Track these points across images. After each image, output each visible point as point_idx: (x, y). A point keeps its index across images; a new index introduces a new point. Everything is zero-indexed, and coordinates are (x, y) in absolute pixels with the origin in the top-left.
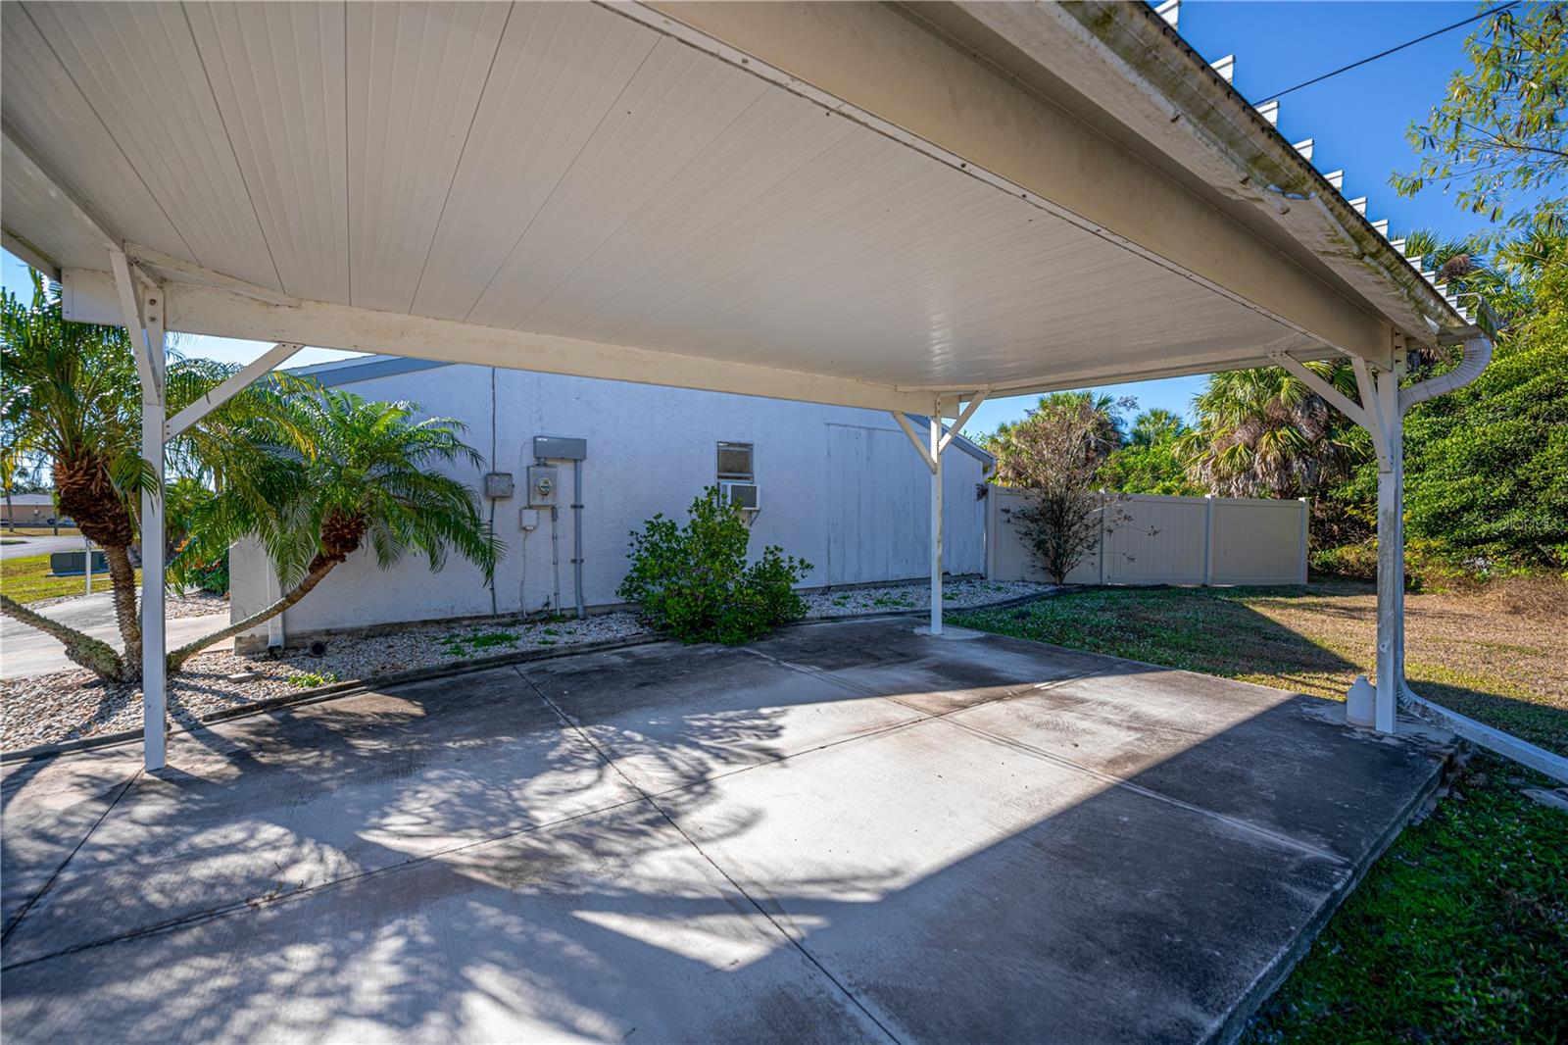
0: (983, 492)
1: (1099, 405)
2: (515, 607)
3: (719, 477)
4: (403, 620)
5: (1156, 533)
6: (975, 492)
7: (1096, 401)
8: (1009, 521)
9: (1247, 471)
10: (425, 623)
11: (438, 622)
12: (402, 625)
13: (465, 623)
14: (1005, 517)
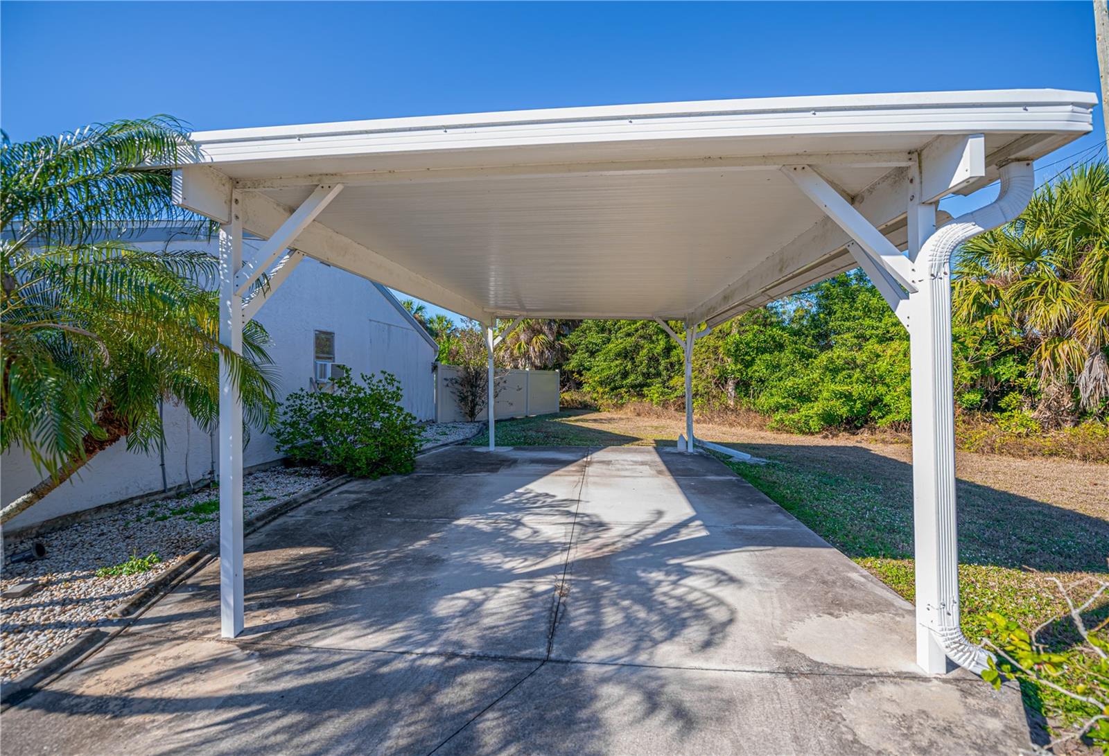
0: (435, 368)
1: (417, 310)
2: (181, 480)
3: (317, 358)
4: (79, 509)
5: (520, 389)
6: (430, 367)
7: (415, 307)
8: (447, 386)
9: (526, 355)
10: (99, 509)
11: (111, 506)
12: (76, 515)
13: (136, 502)
14: (445, 383)
